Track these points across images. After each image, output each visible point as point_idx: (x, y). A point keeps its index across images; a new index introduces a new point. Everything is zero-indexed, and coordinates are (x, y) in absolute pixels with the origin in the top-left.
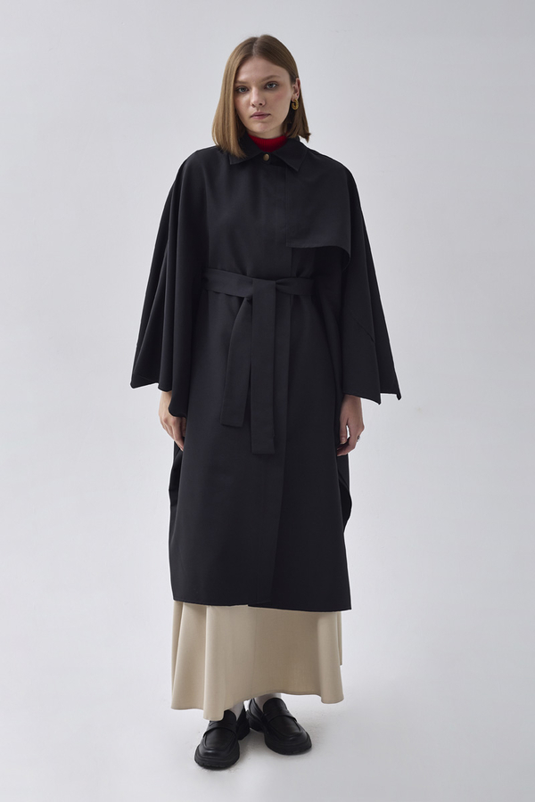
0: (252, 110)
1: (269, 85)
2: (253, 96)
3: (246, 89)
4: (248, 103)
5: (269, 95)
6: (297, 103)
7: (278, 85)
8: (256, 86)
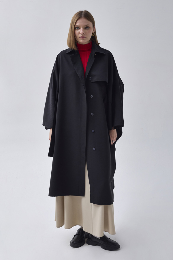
0: (80, 35)
1: (86, 28)
2: (81, 31)
3: (78, 28)
4: (79, 33)
5: (86, 31)
6: (94, 34)
7: (89, 27)
8: (82, 28)
